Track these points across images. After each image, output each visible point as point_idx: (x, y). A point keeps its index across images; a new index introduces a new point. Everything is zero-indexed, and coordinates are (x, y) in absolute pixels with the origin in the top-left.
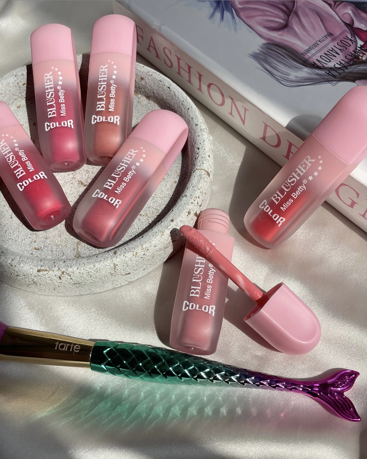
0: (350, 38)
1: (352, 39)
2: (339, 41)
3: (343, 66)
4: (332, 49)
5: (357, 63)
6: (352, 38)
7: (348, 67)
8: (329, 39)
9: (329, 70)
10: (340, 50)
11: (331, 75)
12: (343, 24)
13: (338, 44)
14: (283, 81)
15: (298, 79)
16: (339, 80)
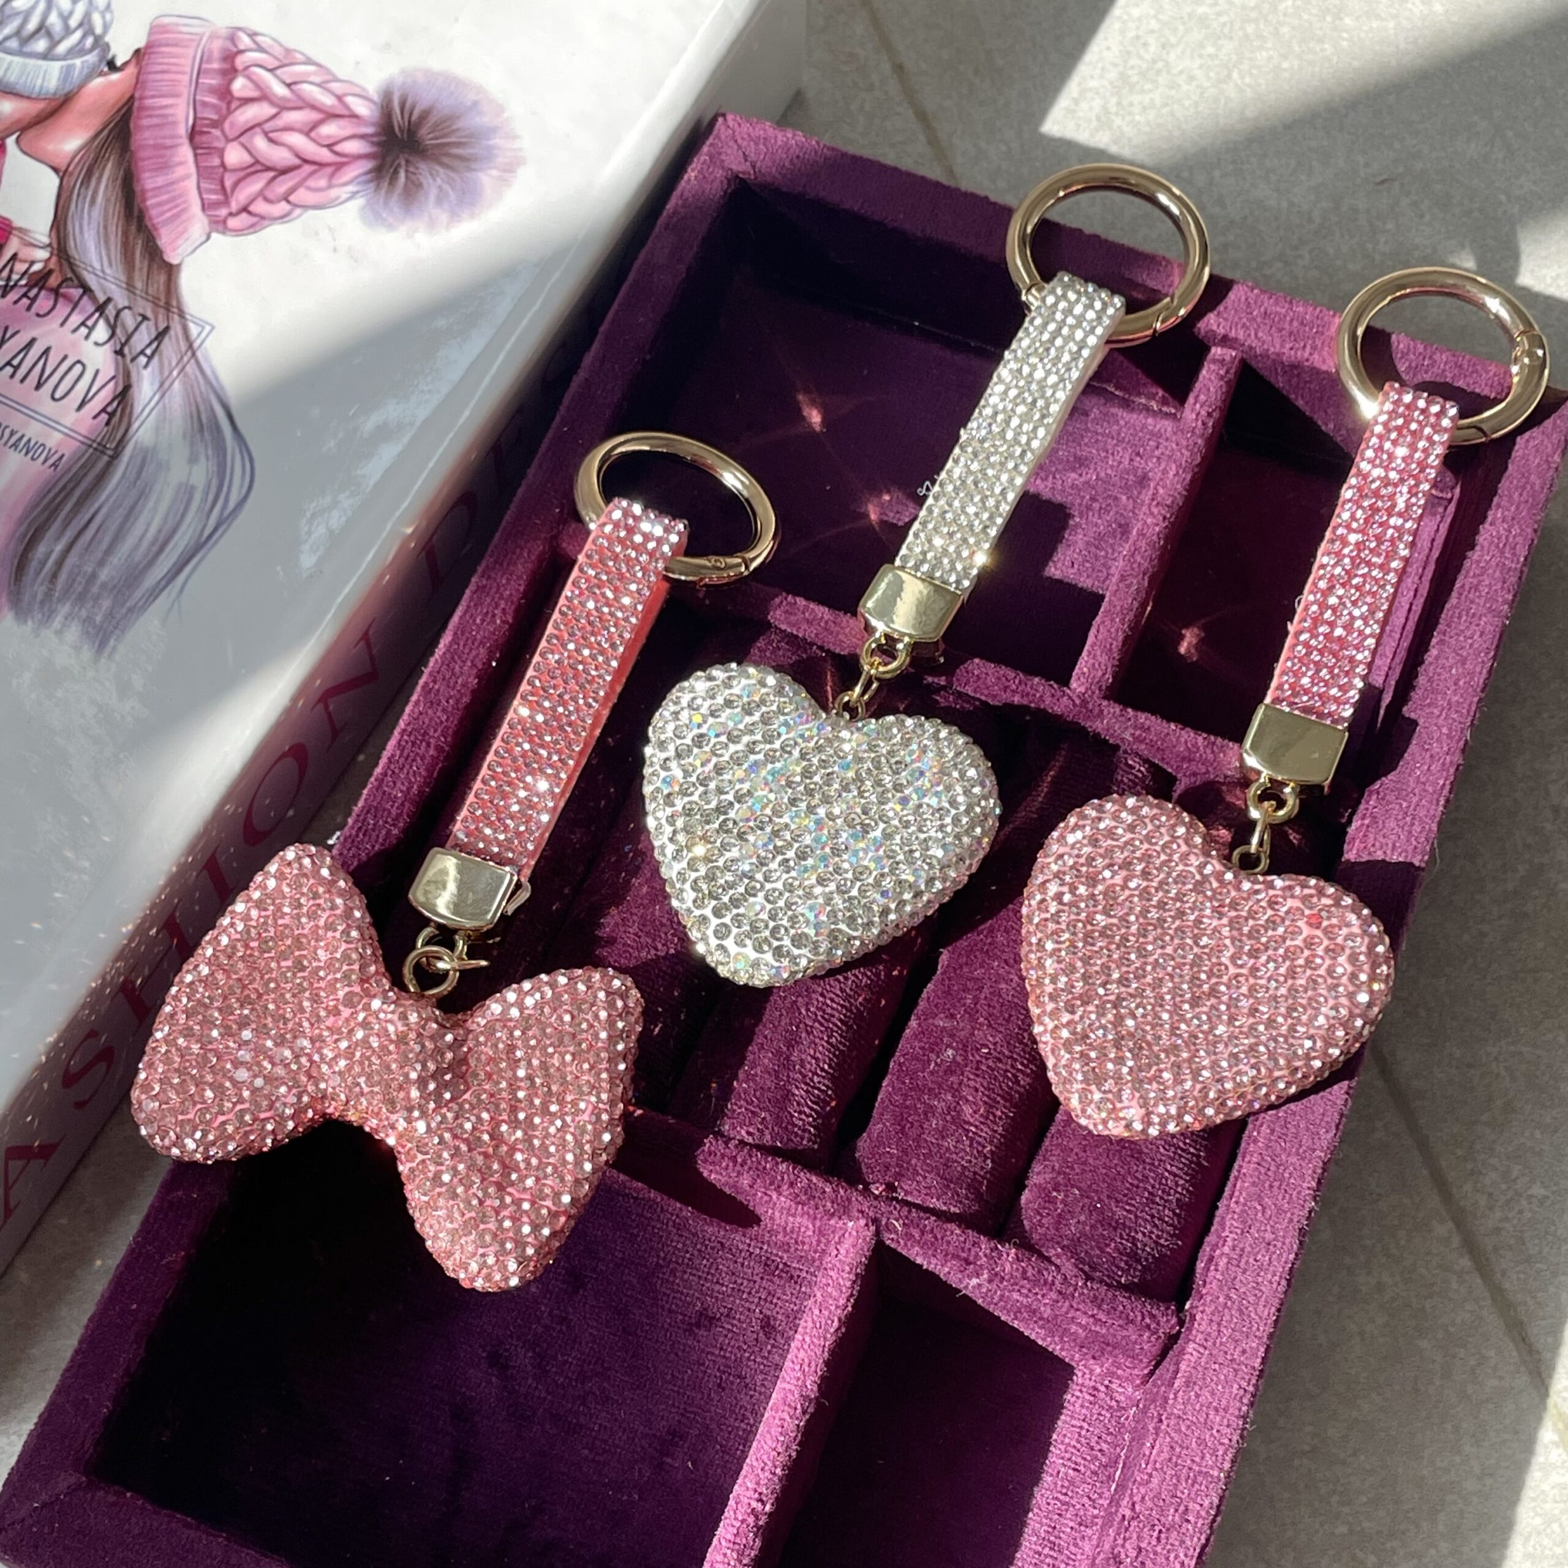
5: (70, 275)
14: (227, 501)
15: (202, 450)
16: (176, 317)
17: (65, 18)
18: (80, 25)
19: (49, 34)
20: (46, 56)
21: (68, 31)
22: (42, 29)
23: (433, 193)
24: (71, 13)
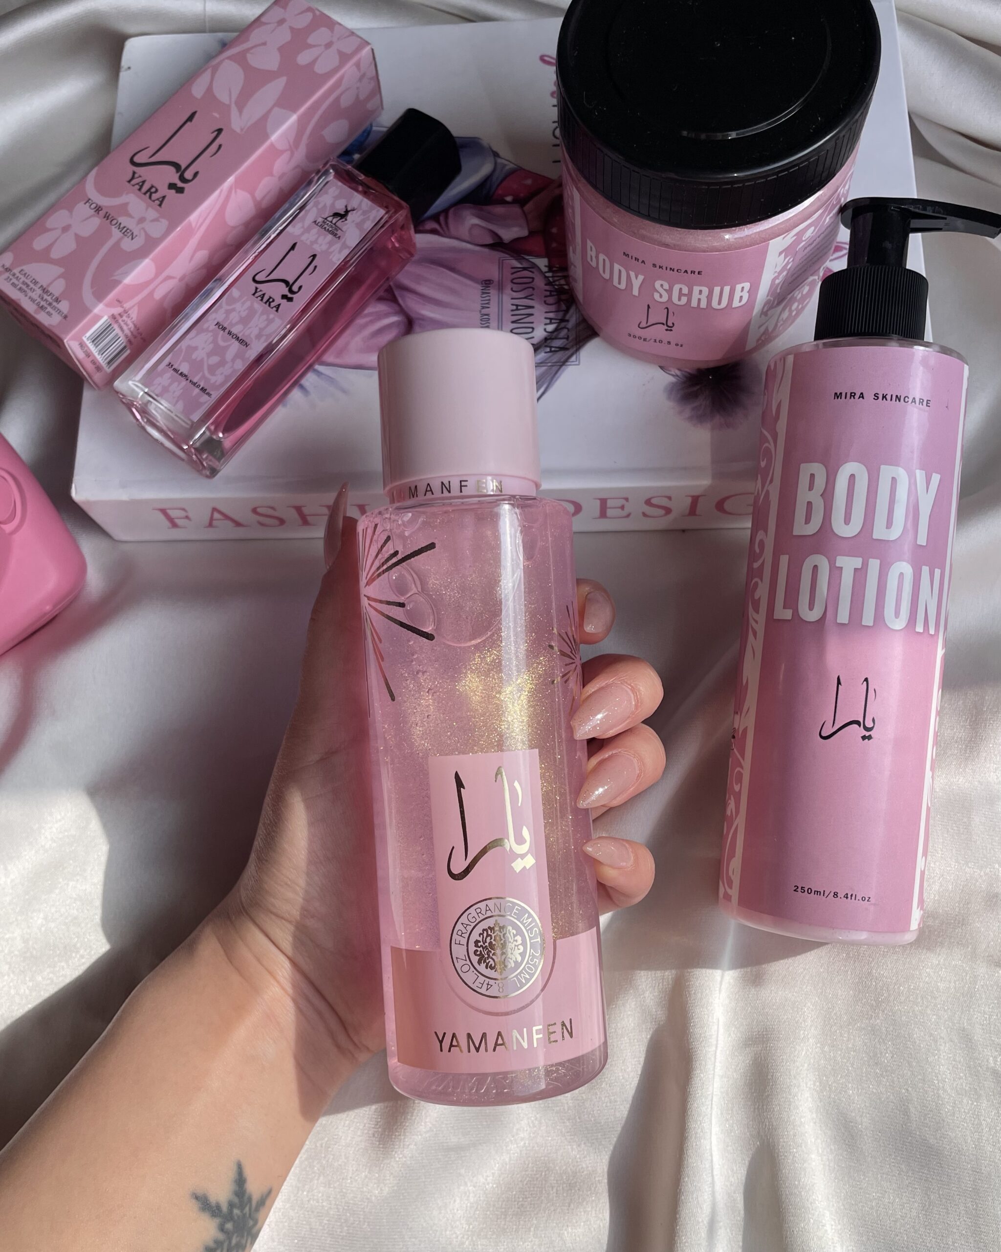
0: (520, 266)
1: (525, 265)
2: (510, 285)
3: (558, 321)
4: (514, 307)
6: (522, 264)
7: (567, 318)
8: (493, 292)
9: (546, 344)
10: (525, 298)
11: (557, 349)
12: (486, 250)
13: (514, 289)
16: (575, 349)
23: (696, 404)
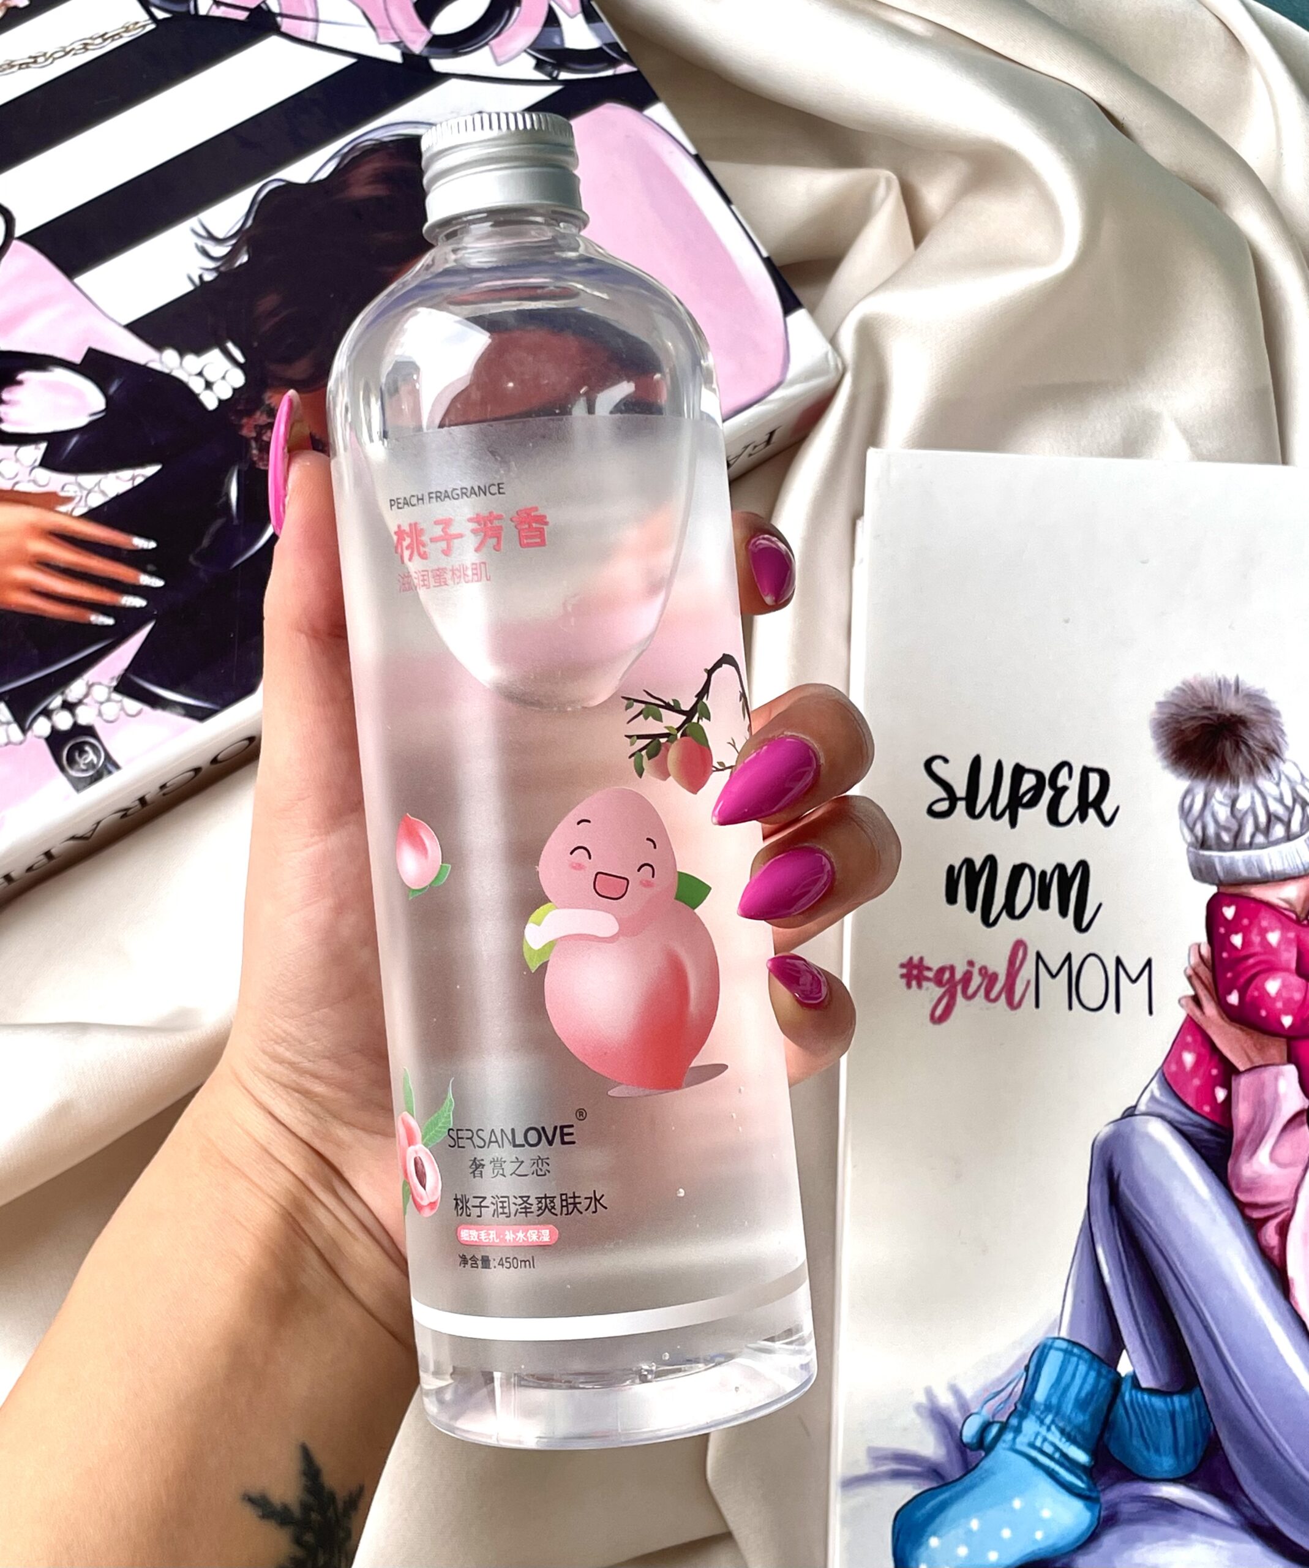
17: (1281, 800)
18: (1294, 801)
19: (1279, 819)
20: (1289, 837)
21: (1291, 811)
22: (1271, 817)
24: (1281, 795)
